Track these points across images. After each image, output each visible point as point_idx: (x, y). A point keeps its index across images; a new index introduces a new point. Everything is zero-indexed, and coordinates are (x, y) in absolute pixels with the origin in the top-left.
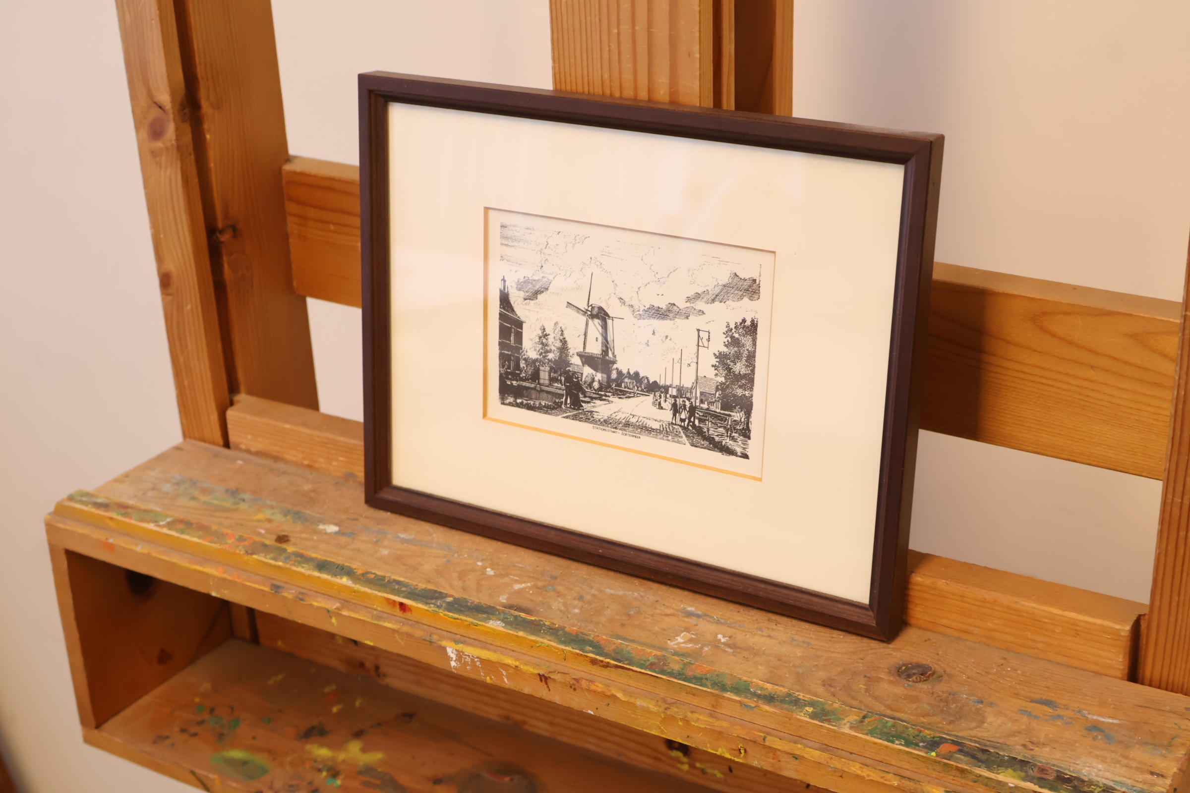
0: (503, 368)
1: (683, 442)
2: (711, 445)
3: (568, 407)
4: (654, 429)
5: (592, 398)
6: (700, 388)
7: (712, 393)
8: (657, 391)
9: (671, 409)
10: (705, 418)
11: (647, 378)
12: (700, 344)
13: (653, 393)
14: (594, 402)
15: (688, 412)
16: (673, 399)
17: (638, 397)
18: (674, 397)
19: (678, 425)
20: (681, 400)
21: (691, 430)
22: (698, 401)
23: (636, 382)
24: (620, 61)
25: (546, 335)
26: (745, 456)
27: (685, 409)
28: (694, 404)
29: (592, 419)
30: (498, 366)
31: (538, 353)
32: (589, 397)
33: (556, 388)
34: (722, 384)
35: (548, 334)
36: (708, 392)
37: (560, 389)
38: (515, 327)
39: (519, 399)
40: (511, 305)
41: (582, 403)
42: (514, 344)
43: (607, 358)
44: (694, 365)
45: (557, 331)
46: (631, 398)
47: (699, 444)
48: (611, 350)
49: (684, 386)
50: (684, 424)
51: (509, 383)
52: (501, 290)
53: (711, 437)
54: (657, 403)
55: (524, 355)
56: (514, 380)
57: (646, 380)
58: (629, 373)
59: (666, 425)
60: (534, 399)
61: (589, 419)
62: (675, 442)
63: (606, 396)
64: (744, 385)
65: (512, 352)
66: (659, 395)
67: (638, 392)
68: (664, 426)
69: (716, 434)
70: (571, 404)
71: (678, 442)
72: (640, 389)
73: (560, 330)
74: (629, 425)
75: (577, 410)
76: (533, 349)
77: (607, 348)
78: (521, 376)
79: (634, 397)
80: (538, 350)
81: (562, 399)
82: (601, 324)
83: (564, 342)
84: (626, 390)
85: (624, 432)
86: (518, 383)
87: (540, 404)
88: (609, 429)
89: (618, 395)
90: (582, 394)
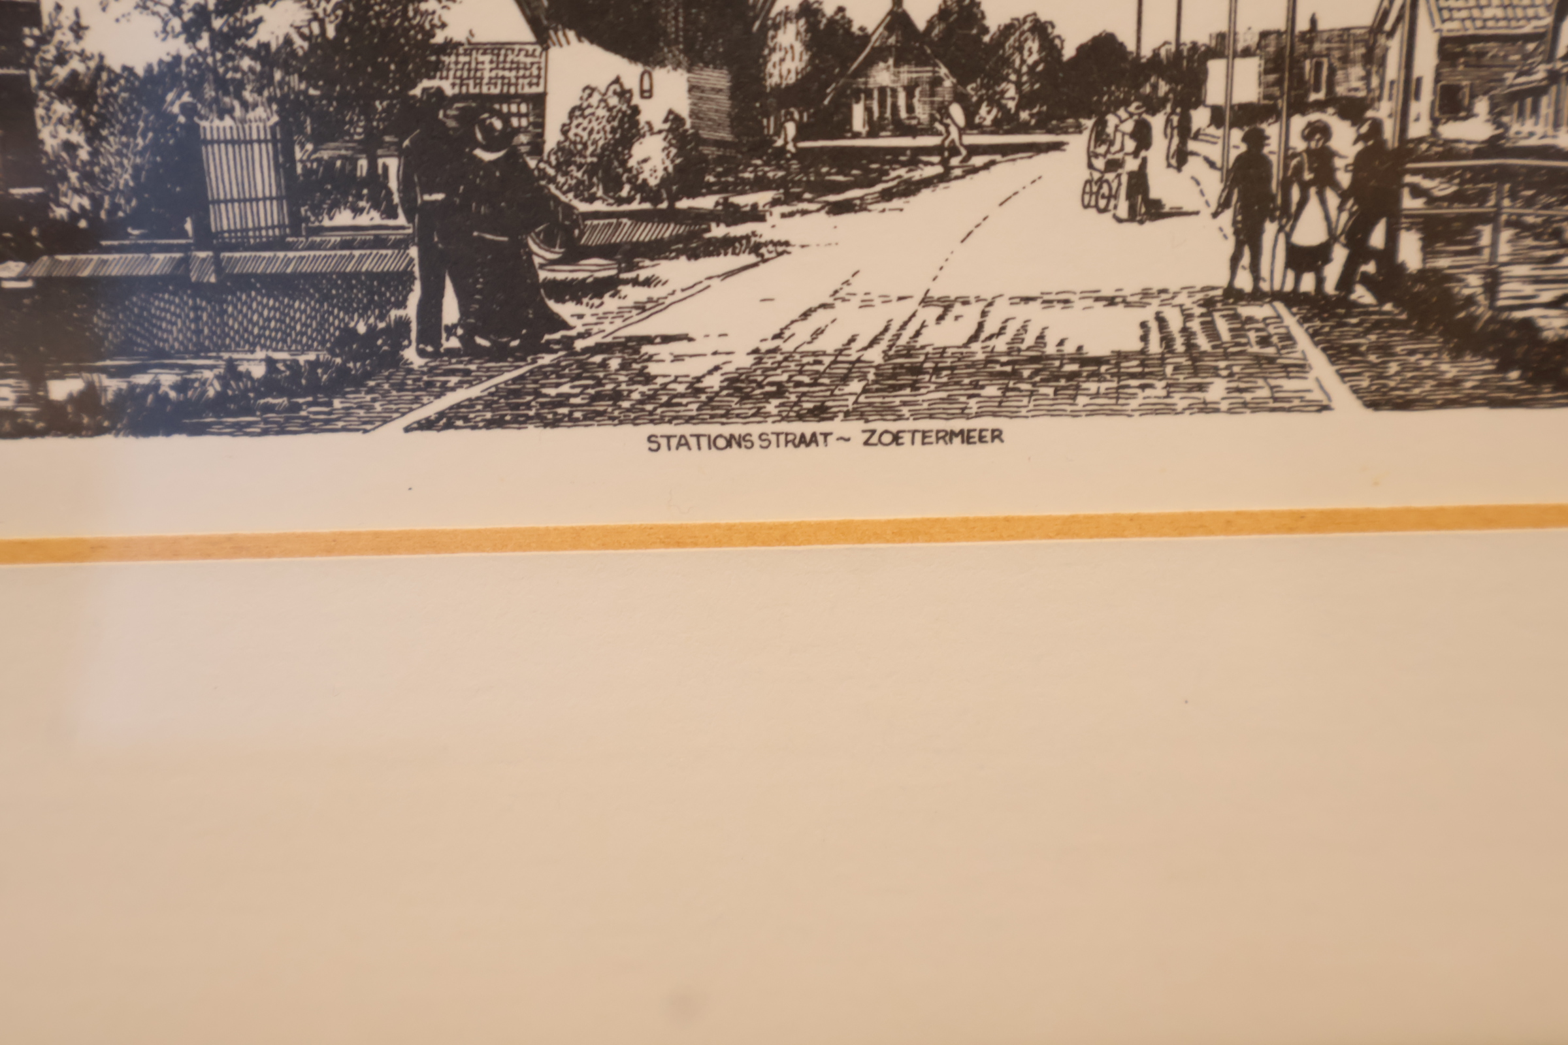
1: (1317, 395)
2: (1514, 375)
3: (451, 352)
4: (1098, 361)
5: (626, 253)
6: (1443, 12)
7: (1528, 29)
8: (1114, 106)
9: (1224, 205)
10: (1473, 209)
11: (1041, 29)
13: (1089, 123)
14: (643, 274)
15: (1344, 196)
16: (1237, 135)
17: (975, 170)
19: (1277, 296)
20: (1298, 123)
21: (1365, 310)
22: (1421, 107)
23: (953, 72)
27: (1325, 177)
28: (1389, 131)
31: (176, 23)
32: (606, 251)
33: (346, 245)
36: (1502, 29)
37: (379, 243)
39: (61, 377)
41: (552, 304)
46: (926, 193)
47: (1429, 385)
49: (1322, 25)
50: (1320, 281)
53: (1510, 323)
54: (1120, 181)
55: (61, 59)
57: (1033, 45)
58: (898, 20)
59: (1187, 317)
60: (185, 352)
61: (617, 396)
62: (1256, 407)
63: (734, 215)
66: (1129, 126)
67: (972, 139)
69: (1547, 296)
70: (476, 320)
71: (1279, 404)
72: (986, 115)
74: (917, 370)
75: (520, 355)
79: (944, 178)
81: (402, 304)
84: (891, 139)
85: (880, 426)
86: (42, 267)
87: (232, 371)
88: (769, 427)
89: (822, 187)
90: (548, 243)
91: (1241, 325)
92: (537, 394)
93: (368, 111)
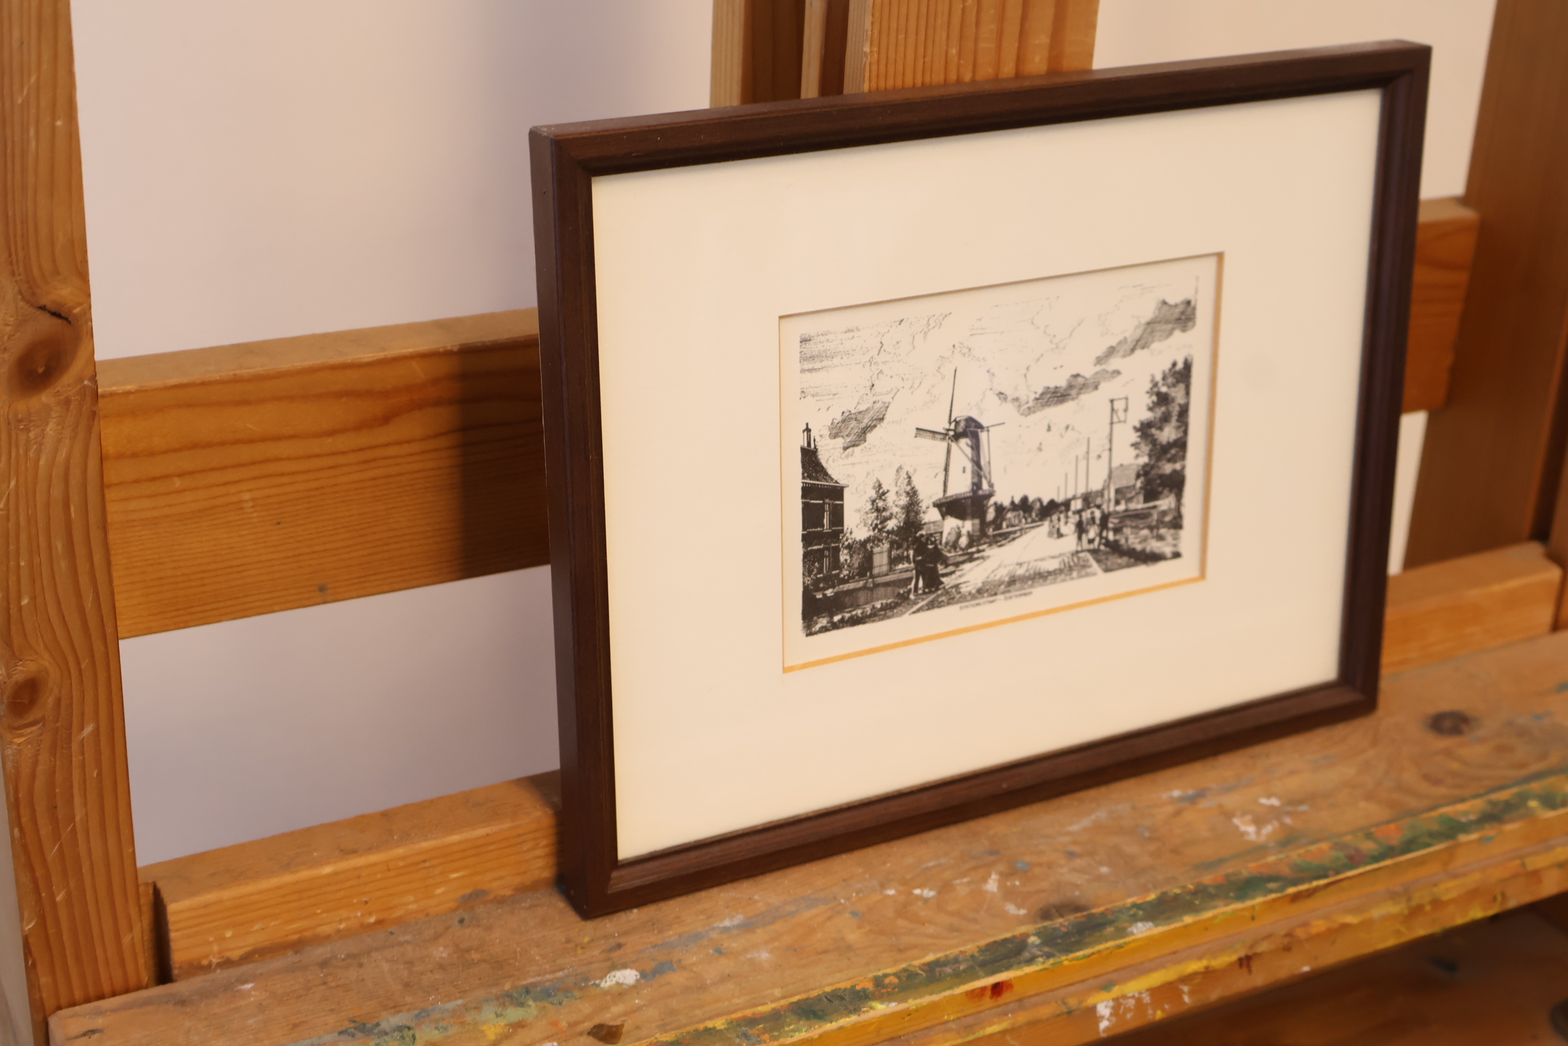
0: (810, 576)
1: (1094, 571)
2: (1132, 560)
3: (921, 594)
4: (1051, 572)
5: (957, 564)
6: (1116, 484)
7: (1131, 484)
8: (1053, 514)
9: (1075, 532)
11: (1040, 500)
12: (1115, 419)
13: (1049, 519)
14: (961, 568)
15: (1098, 526)
16: (1077, 517)
17: (1027, 533)
18: (1079, 512)
19: (1086, 551)
20: (1089, 512)
21: (1102, 551)
23: (1023, 512)
24: (978, 23)
25: (884, 494)
26: (1177, 555)
27: (1094, 523)
28: (1106, 511)
29: (958, 596)
30: (801, 576)
31: (871, 528)
33: (901, 572)
34: (1146, 465)
35: (886, 491)
36: (1126, 486)
37: (907, 571)
38: (831, 499)
39: (837, 614)
40: (822, 467)
41: (942, 579)
42: (830, 529)
43: (980, 492)
44: (1105, 455)
45: (900, 481)
46: (1017, 540)
47: (1115, 565)
48: (986, 478)
49: (1093, 490)
50: (1094, 546)
51: (819, 596)
52: (803, 449)
53: (1130, 548)
54: (1055, 531)
55: (847, 540)
56: (827, 589)
57: (1038, 504)
58: (1013, 503)
59: (1068, 559)
60: (863, 605)
61: (954, 598)
62: (1082, 576)
63: (979, 551)
64: (1174, 455)
65: (825, 543)
66: (1057, 518)
67: (1026, 526)
68: (1066, 560)
69: (1137, 541)
70: (926, 585)
71: (1087, 575)
72: (1029, 520)
73: (906, 477)
74: (1015, 581)
75: (935, 592)
76: (862, 524)
77: (980, 477)
78: (842, 576)
79: (1021, 535)
80: (870, 522)
81: (910, 584)
82: (970, 443)
83: (912, 494)
84: (1010, 529)
85: (1007, 595)
86: (836, 589)
87: (874, 607)
88: (985, 600)
89: (997, 542)
90: (942, 564)
91: (1079, 558)
92: (937, 601)
93: (908, 541)
